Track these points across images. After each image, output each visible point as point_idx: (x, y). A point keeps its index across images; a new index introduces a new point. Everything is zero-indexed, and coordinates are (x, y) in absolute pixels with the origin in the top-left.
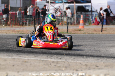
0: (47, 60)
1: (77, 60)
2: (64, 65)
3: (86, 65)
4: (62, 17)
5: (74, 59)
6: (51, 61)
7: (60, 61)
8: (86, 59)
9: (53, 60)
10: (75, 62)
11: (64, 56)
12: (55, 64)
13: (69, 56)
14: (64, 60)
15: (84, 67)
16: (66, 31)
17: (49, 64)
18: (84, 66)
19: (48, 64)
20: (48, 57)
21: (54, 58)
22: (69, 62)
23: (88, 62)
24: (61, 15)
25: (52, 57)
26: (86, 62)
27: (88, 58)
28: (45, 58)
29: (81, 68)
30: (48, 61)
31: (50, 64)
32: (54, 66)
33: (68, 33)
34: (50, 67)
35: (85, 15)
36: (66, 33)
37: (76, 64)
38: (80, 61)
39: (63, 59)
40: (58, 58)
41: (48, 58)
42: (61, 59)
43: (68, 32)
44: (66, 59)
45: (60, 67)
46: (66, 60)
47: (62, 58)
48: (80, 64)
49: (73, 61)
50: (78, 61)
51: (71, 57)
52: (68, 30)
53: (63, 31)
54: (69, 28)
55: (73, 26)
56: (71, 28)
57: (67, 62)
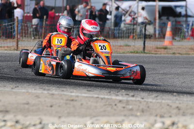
0: (109, 97)
1: (163, 99)
2: (139, 106)
3: (178, 107)
4: (134, 24)
5: (157, 97)
6: (116, 99)
7: (132, 100)
8: (177, 97)
9: (120, 98)
10: (158, 103)
11: (139, 92)
12: (124, 105)
13: (148, 92)
14: (139, 99)
15: (175, 111)
16: (141, 49)
17: (114, 104)
18: (174, 109)
19: (111, 105)
20: (112, 92)
21: (122, 95)
22: (147, 102)
23: (181, 102)
24: (132, 21)
25: (119, 93)
26: (177, 102)
27: (182, 96)
28: (107, 95)
29: (170, 112)
30: (111, 99)
31: (116, 105)
32: (122, 109)
33: (144, 53)
34: (115, 110)
35: (174, 23)
36: (142, 52)
37: (161, 105)
38: (166, 101)
39: (137, 97)
40: (128, 95)
41: (110, 95)
42: (133, 96)
43: (146, 51)
44: (142, 96)
45: (131, 110)
46: (143, 99)
47: (135, 96)
48: (168, 105)
49: (154, 101)
50: (163, 101)
51: (151, 93)
52: (144, 48)
53: (136, 49)
54: (146, 45)
55: (153, 41)
56: (150, 44)
57: (145, 101)
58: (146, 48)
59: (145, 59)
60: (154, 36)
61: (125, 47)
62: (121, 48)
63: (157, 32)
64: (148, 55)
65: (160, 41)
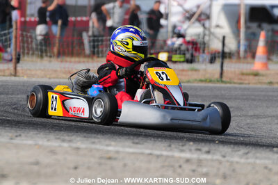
0: (170, 154)
1: (257, 158)
2: (218, 169)
5: (247, 153)
6: (180, 158)
7: (206, 160)
9: (187, 155)
10: (249, 164)
11: (216, 146)
12: (194, 167)
13: (232, 146)
14: (217, 157)
16: (217, 75)
17: (177, 165)
19: (172, 166)
20: (173, 146)
21: (190, 150)
22: (232, 163)
25: (184, 148)
28: (166, 150)
30: (173, 157)
32: (191, 173)
33: (222, 82)
34: (179, 174)
35: (270, 33)
36: (218, 81)
37: (254, 168)
39: (214, 154)
40: (200, 150)
41: (171, 150)
42: (208, 152)
43: (224, 79)
44: (223, 153)
46: (224, 157)
47: (212, 152)
49: (243, 161)
50: (258, 161)
51: (236, 148)
52: (222, 74)
53: (208, 76)
54: (225, 68)
55: (236, 62)
56: (231, 67)
57: (228, 161)
58: (225, 74)
59: (223, 92)
60: (236, 54)
61: (190, 73)
62: (184, 73)
63: (242, 49)
64: (228, 85)
65: (248, 63)
